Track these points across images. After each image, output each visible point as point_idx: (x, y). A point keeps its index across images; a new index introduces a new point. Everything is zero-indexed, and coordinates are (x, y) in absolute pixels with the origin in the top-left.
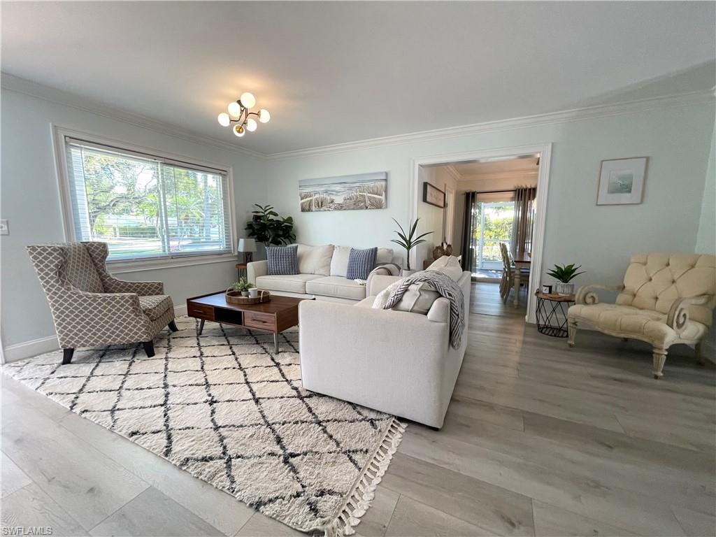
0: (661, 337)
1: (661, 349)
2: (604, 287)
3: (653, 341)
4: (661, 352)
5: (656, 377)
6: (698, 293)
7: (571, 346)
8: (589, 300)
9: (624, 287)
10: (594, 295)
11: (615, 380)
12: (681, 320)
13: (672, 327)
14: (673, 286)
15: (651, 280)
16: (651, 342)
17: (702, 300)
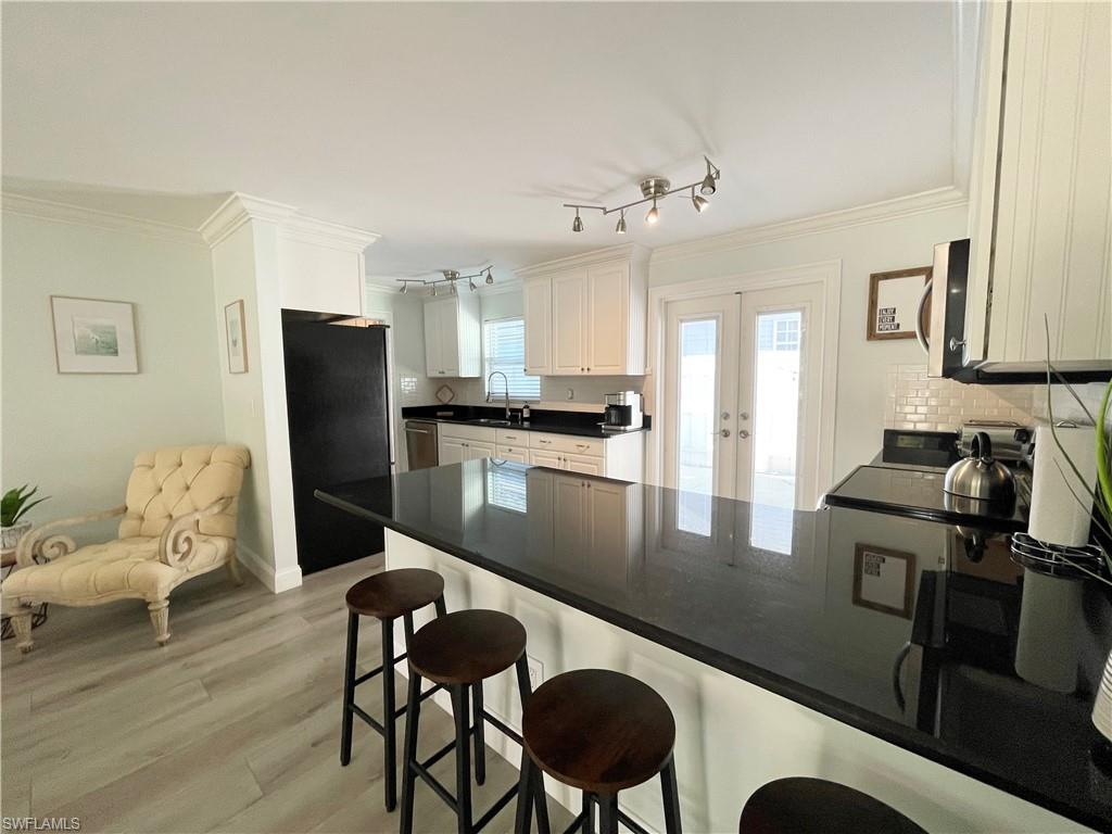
0: (153, 585)
1: (156, 602)
2: (82, 520)
3: (144, 595)
4: (158, 607)
5: (162, 644)
6: (214, 500)
7: (25, 651)
8: (48, 552)
9: (127, 508)
10: (63, 539)
11: (83, 689)
12: (183, 547)
13: (166, 563)
14: (187, 494)
15: (161, 490)
16: (142, 597)
17: (216, 509)
